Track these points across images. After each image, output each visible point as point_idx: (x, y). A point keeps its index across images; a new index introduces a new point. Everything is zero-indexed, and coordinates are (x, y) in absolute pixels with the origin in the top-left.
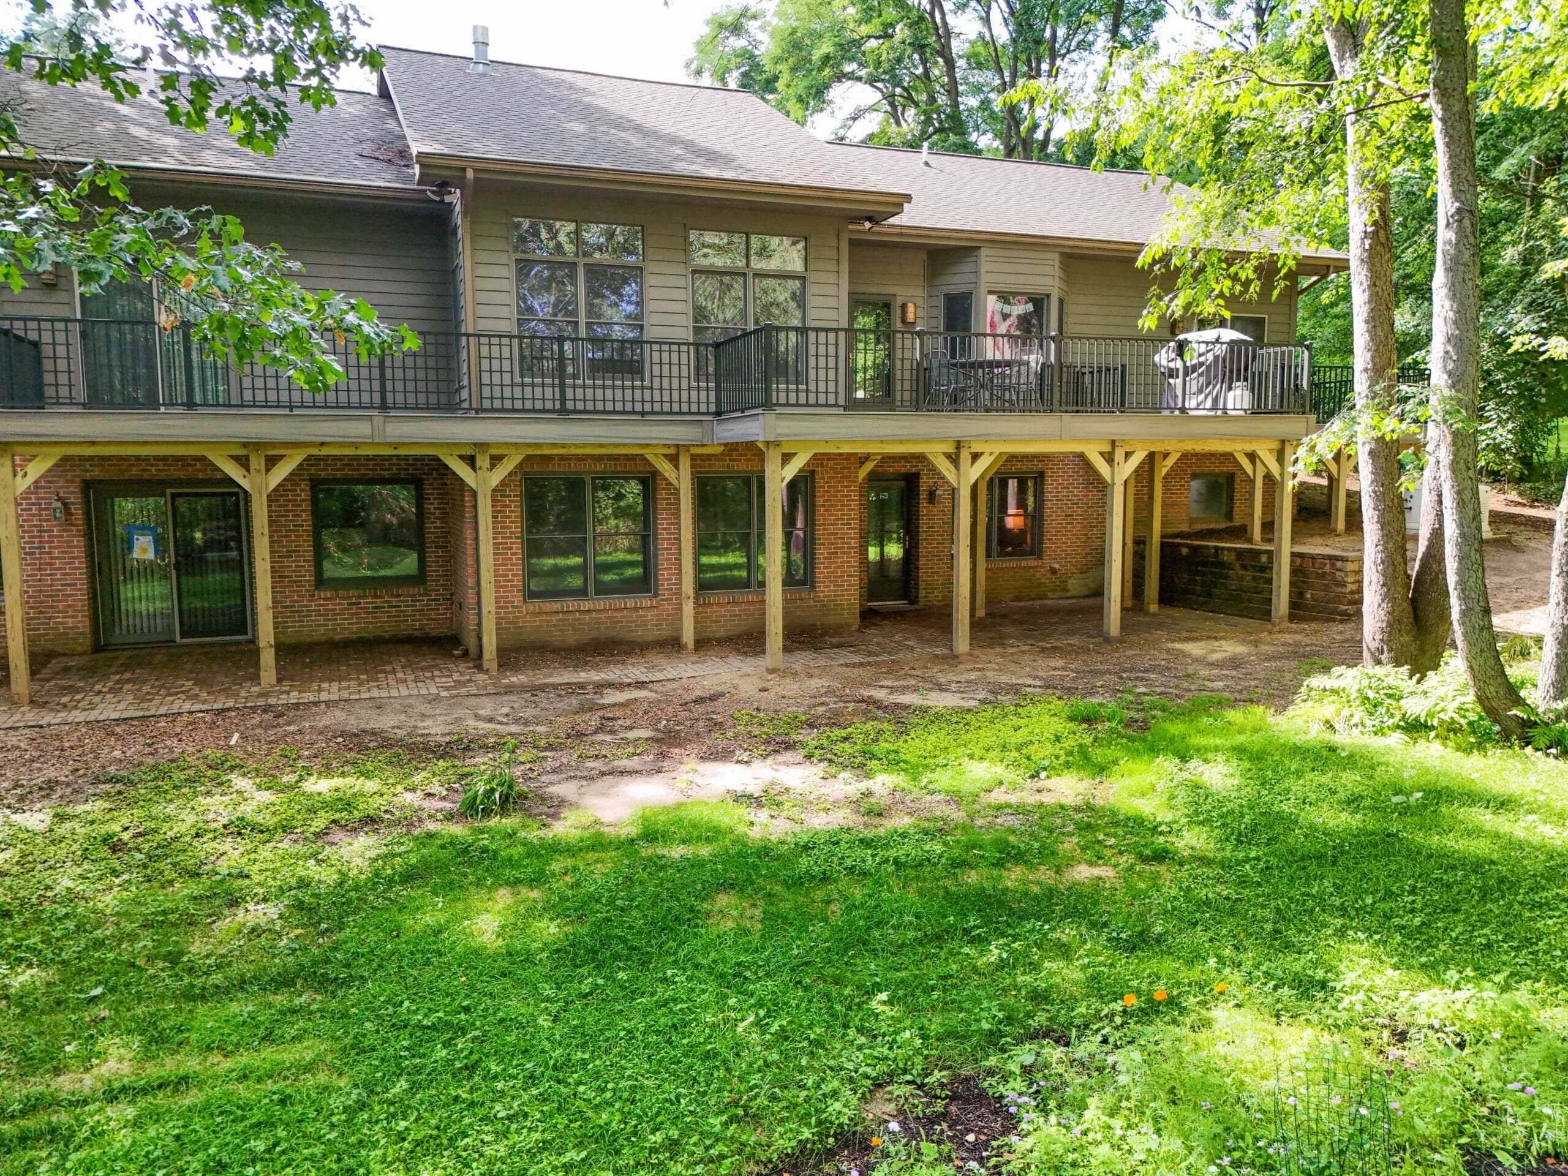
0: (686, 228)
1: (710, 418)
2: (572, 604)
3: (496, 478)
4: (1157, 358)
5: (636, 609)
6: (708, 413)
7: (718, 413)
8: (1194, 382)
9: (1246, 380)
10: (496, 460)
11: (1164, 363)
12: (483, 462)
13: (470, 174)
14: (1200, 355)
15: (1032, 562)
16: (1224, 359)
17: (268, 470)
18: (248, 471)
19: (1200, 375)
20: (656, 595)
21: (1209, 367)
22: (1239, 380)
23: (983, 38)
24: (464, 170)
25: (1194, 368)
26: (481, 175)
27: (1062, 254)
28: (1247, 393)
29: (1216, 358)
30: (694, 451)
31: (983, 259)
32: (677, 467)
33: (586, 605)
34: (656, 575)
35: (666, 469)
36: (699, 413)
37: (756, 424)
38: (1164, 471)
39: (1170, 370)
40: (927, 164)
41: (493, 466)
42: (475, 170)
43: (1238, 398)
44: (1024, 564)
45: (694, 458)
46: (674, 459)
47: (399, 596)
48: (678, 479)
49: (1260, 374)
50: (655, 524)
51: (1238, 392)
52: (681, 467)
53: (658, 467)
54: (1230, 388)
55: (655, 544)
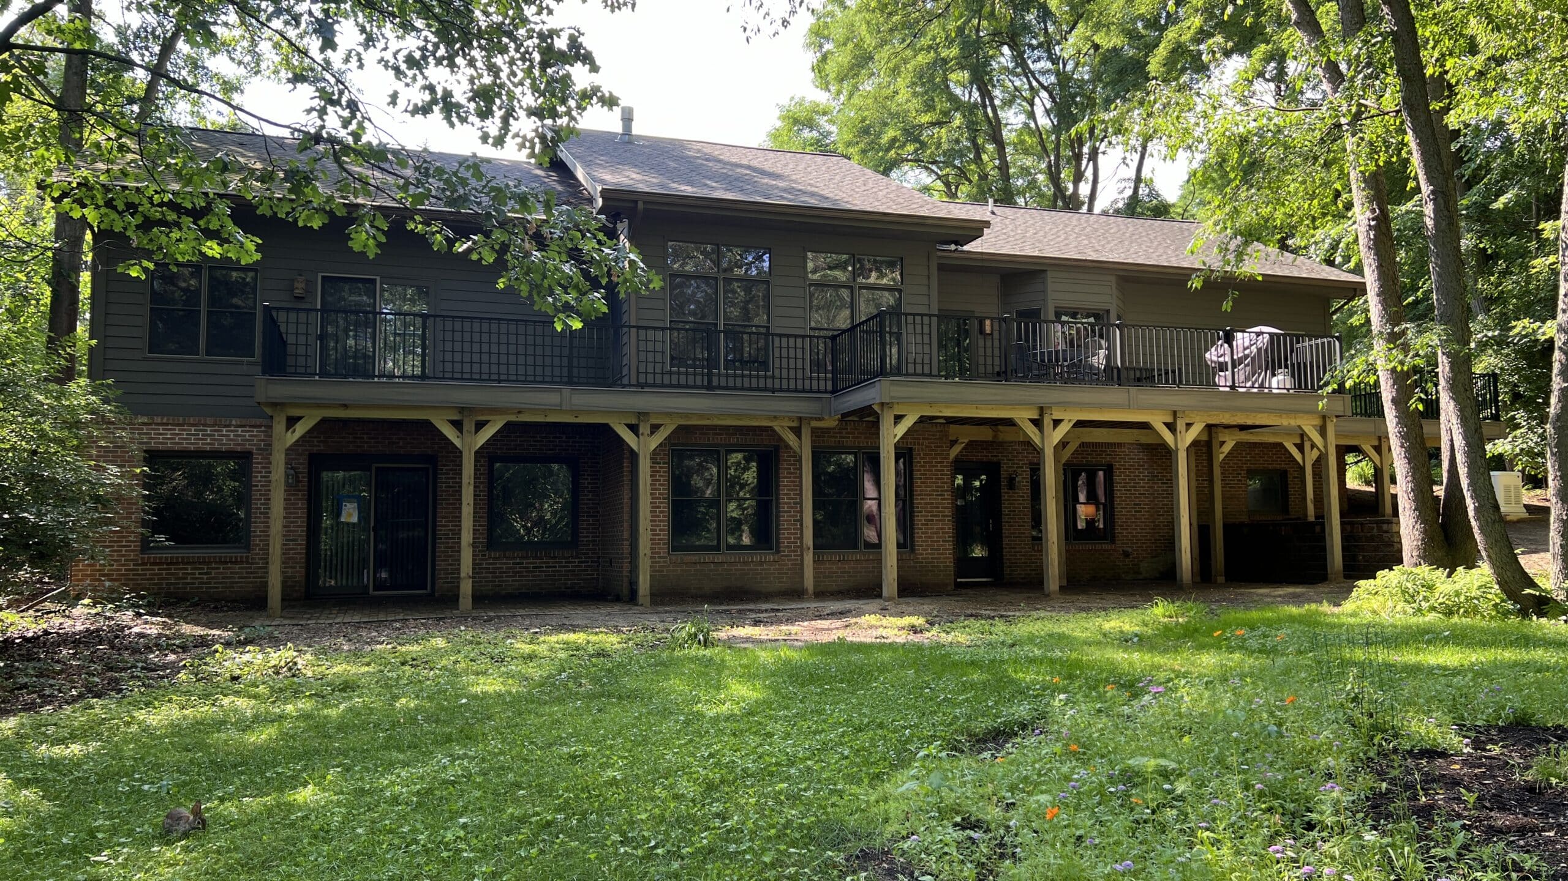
0: (805, 250)
1: (829, 396)
2: (708, 556)
3: (654, 442)
4: (1207, 355)
5: (761, 563)
6: (826, 392)
7: (833, 392)
8: (1242, 372)
9: (1286, 367)
10: (655, 428)
11: (1215, 358)
12: (644, 429)
13: (640, 205)
14: (1245, 349)
15: (1106, 546)
16: (1266, 350)
17: (476, 432)
18: (461, 432)
19: (1248, 365)
20: (778, 551)
21: (1253, 359)
22: (1280, 367)
23: (1030, 128)
24: (636, 202)
25: (1240, 361)
26: (649, 207)
27: (1119, 277)
28: (1288, 379)
29: (1259, 350)
30: (814, 424)
31: (1049, 280)
32: (799, 437)
33: (719, 559)
34: (778, 534)
35: (791, 439)
36: (819, 392)
37: (873, 390)
38: (1222, 457)
39: (1220, 364)
40: (993, 213)
41: (652, 433)
42: (645, 202)
43: (1280, 382)
44: (1099, 547)
45: (815, 431)
46: (797, 432)
47: (555, 557)
48: (801, 447)
49: (1299, 364)
50: (777, 490)
51: (1281, 377)
52: (803, 438)
53: (784, 437)
54: (1274, 375)
55: (778, 507)
